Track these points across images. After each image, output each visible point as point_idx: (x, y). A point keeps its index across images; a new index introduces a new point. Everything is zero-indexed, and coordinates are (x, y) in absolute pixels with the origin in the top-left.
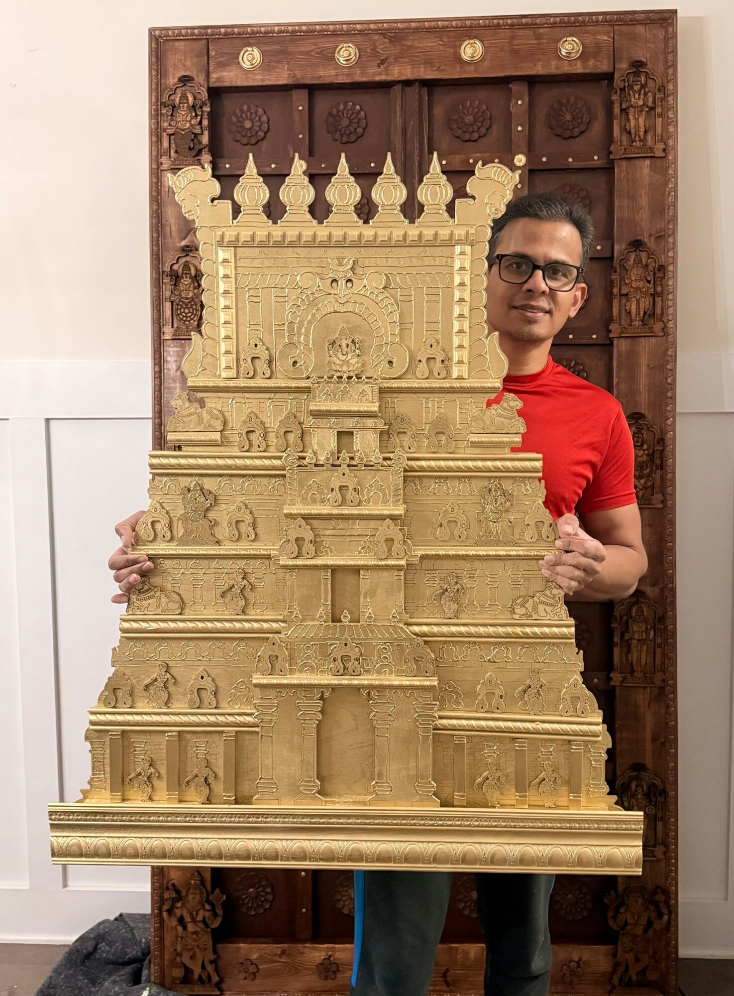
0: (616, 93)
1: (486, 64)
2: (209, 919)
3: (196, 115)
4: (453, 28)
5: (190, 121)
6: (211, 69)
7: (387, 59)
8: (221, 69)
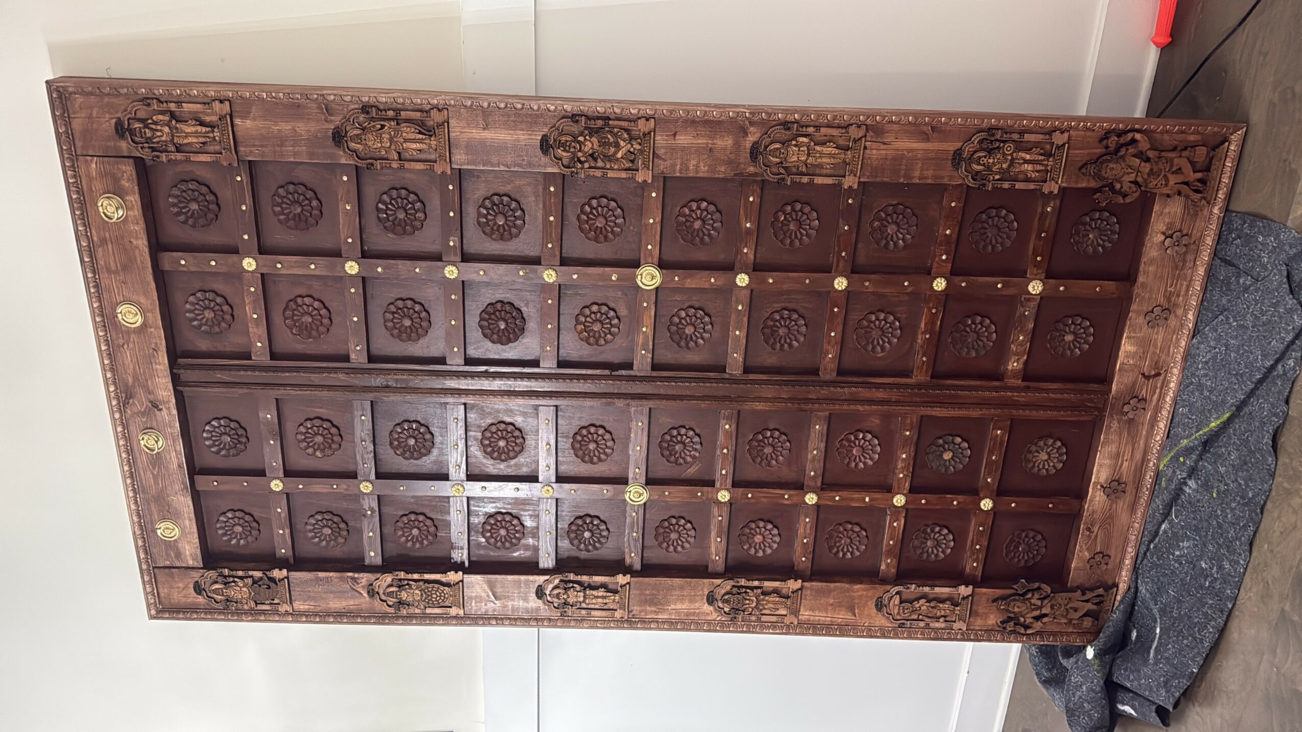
0: (158, 157)
1: (142, 300)
2: (1041, 594)
3: (234, 582)
4: (107, 334)
5: (241, 587)
6: (184, 565)
7: (151, 402)
8: (183, 557)
